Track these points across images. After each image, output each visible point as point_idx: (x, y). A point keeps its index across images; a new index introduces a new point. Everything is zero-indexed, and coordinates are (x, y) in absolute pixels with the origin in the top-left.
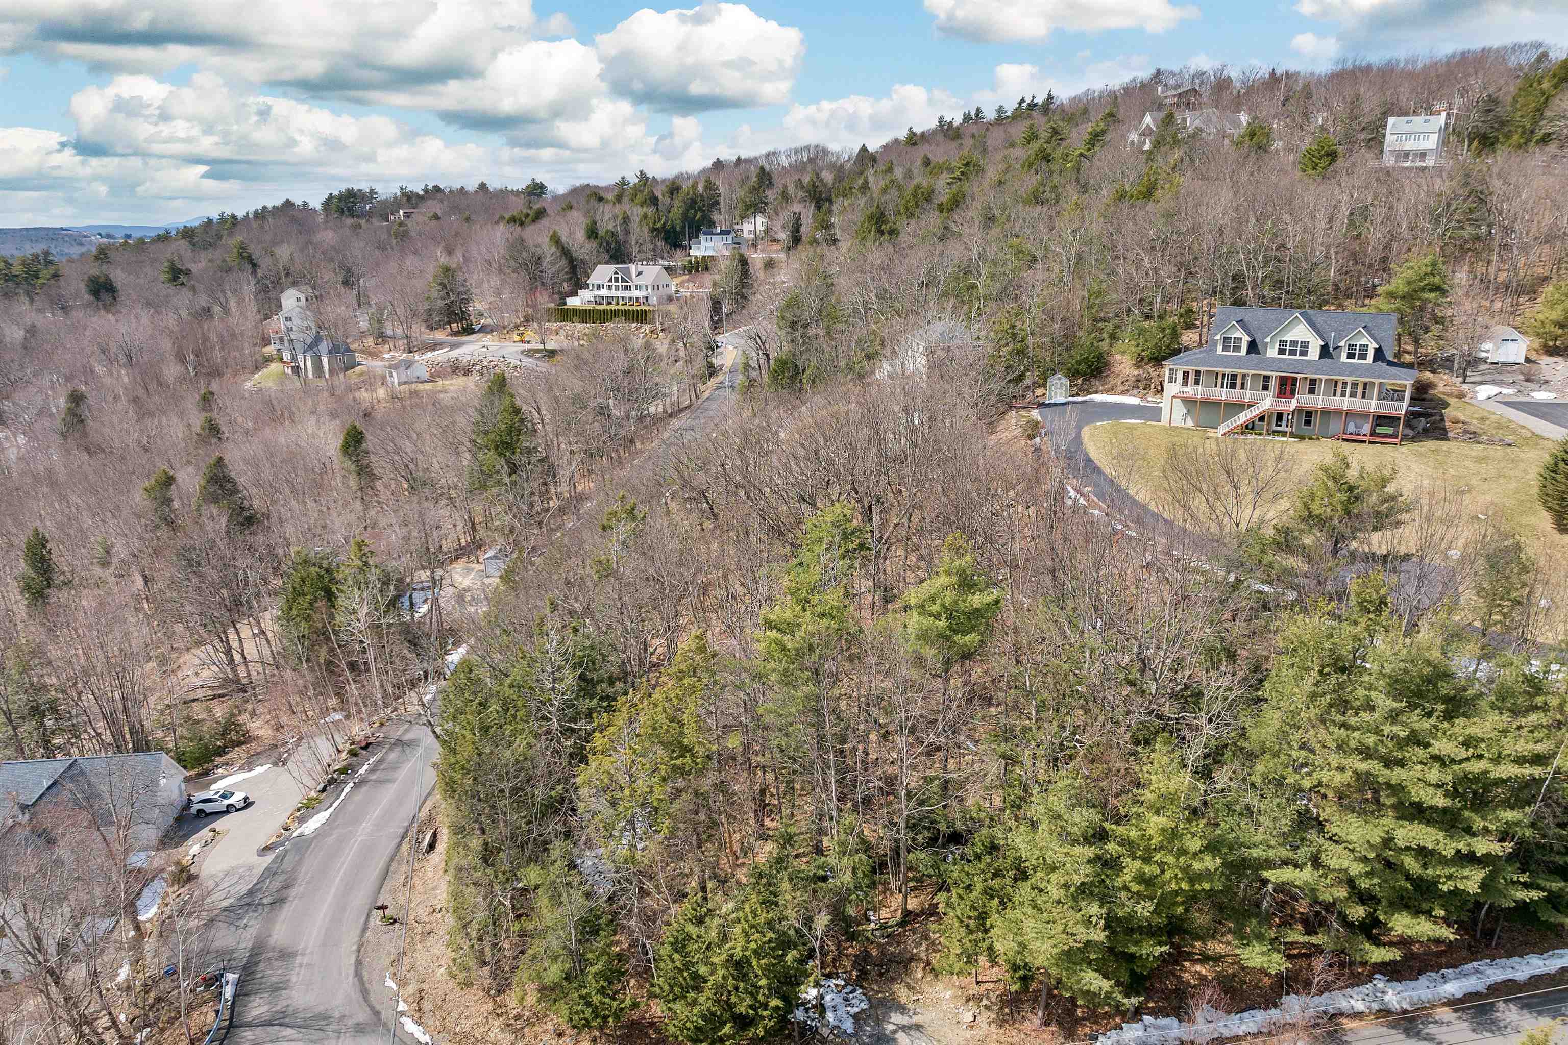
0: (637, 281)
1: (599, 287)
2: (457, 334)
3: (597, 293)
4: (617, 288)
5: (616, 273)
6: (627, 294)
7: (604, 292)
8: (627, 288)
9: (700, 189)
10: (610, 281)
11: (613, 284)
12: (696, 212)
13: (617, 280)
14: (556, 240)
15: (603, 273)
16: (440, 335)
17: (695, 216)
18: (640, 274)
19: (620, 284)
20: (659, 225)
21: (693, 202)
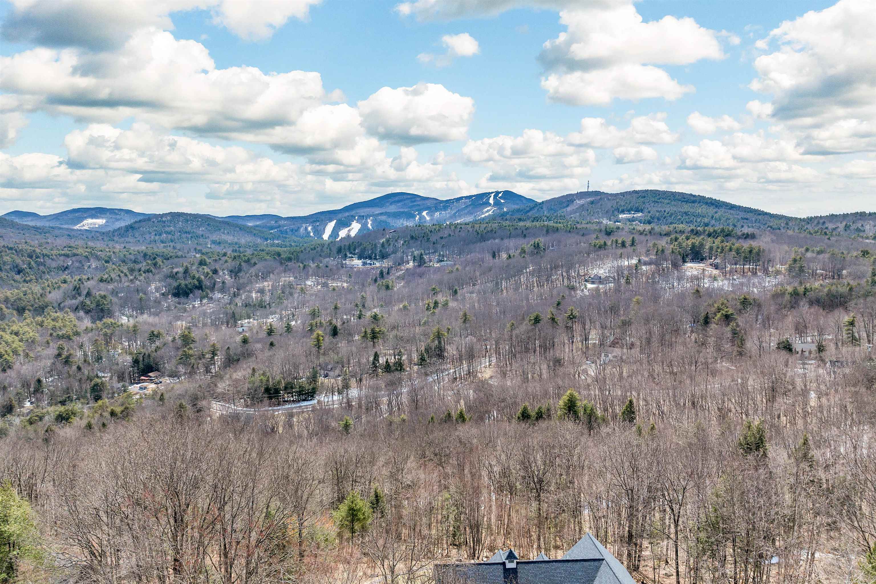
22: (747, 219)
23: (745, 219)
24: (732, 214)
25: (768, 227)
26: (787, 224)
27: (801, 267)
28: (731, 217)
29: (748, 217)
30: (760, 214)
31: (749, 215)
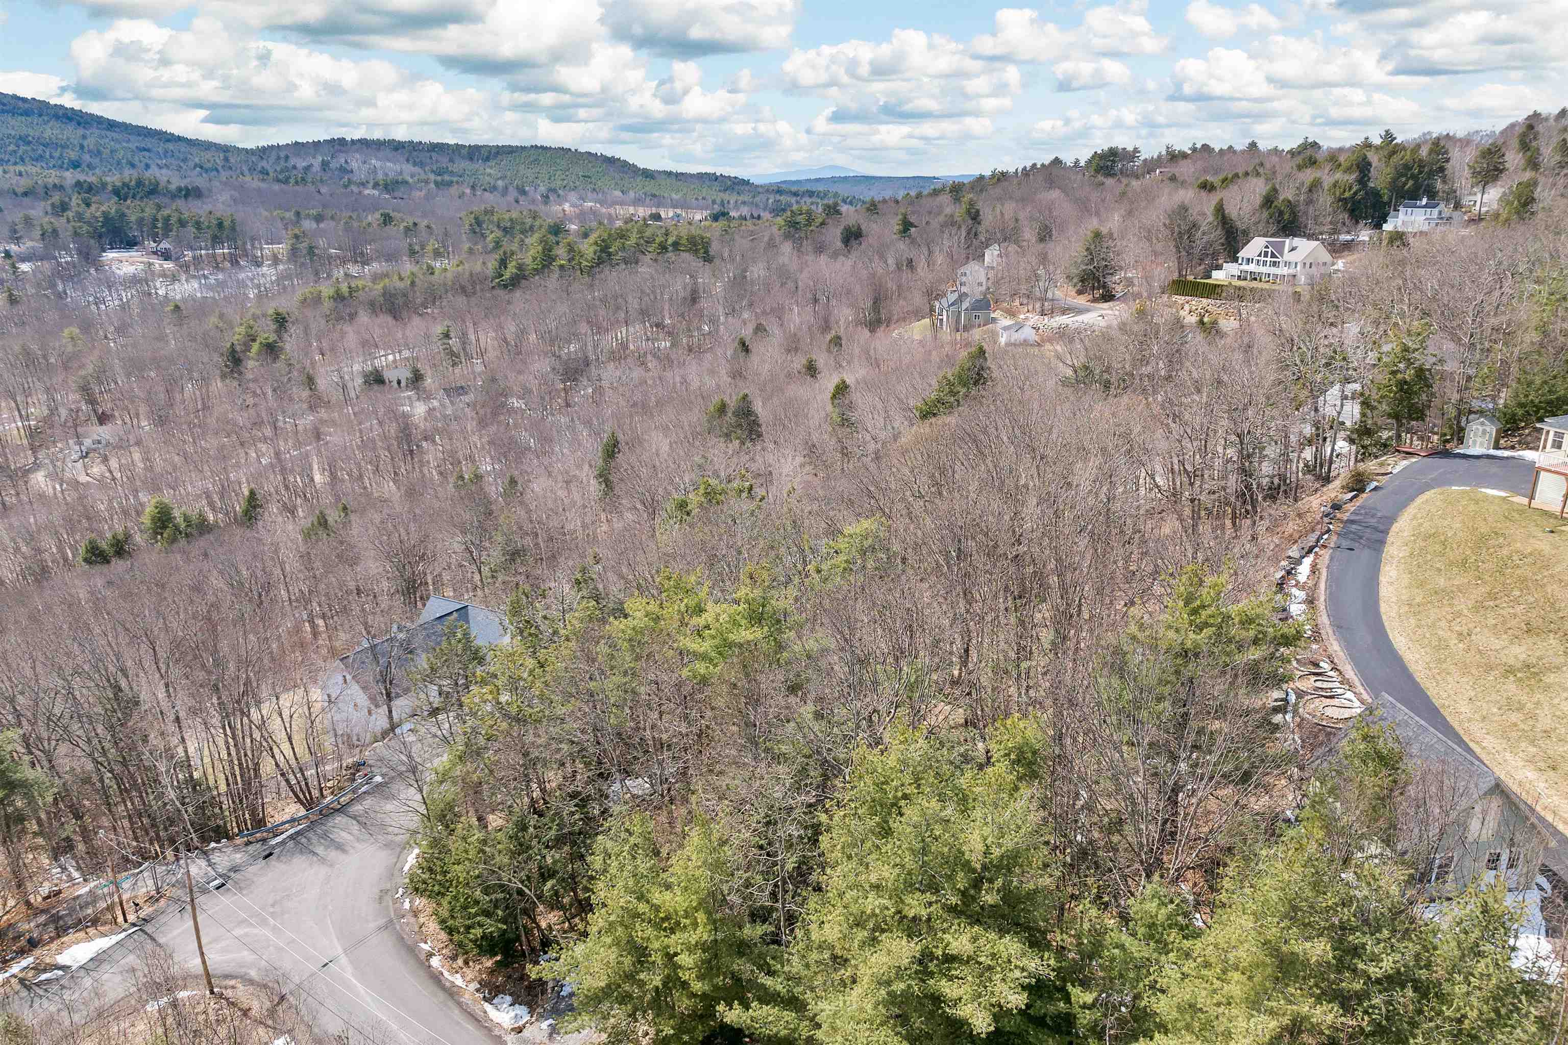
0: (1288, 256)
1: (1248, 261)
2: (1095, 300)
3: (1245, 267)
4: (1265, 263)
5: (1267, 247)
6: (1273, 270)
7: (1252, 267)
8: (1275, 264)
9: (1424, 152)
10: (1260, 255)
11: (1262, 258)
12: (1407, 180)
13: (1266, 255)
14: (1220, 210)
15: (1255, 246)
16: (1082, 301)
17: (1405, 184)
18: (1293, 249)
19: (1269, 259)
20: (1347, 195)
21: (1407, 167)
22: (148, 150)
23: (145, 150)
24: (117, 141)
25: (196, 166)
26: (226, 159)
27: (311, 248)
28: (118, 146)
29: (149, 146)
30: (168, 141)
31: (149, 143)
